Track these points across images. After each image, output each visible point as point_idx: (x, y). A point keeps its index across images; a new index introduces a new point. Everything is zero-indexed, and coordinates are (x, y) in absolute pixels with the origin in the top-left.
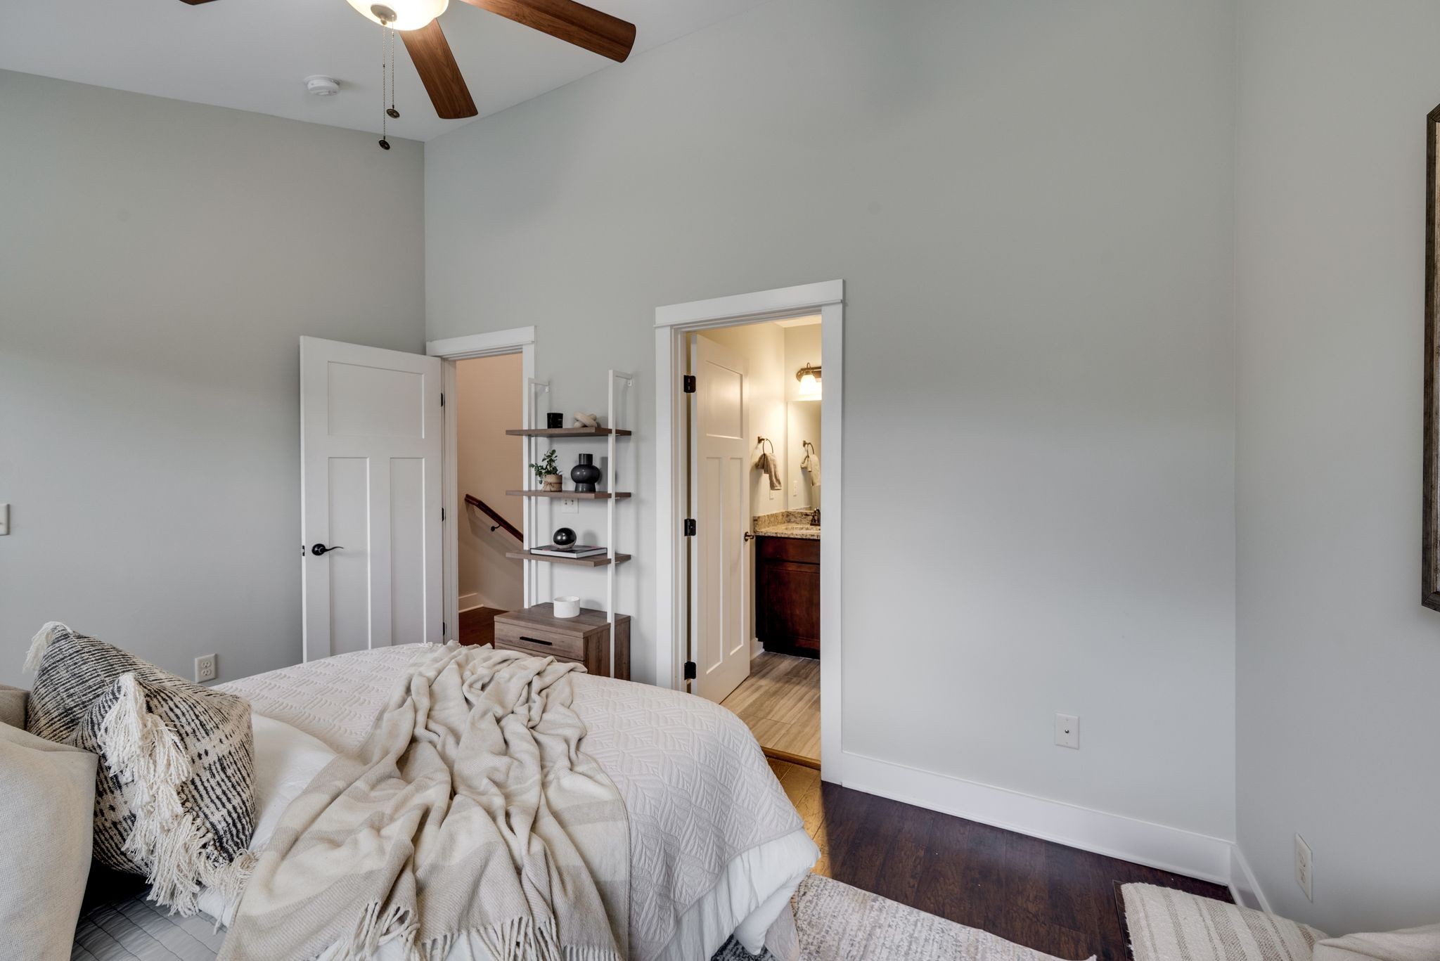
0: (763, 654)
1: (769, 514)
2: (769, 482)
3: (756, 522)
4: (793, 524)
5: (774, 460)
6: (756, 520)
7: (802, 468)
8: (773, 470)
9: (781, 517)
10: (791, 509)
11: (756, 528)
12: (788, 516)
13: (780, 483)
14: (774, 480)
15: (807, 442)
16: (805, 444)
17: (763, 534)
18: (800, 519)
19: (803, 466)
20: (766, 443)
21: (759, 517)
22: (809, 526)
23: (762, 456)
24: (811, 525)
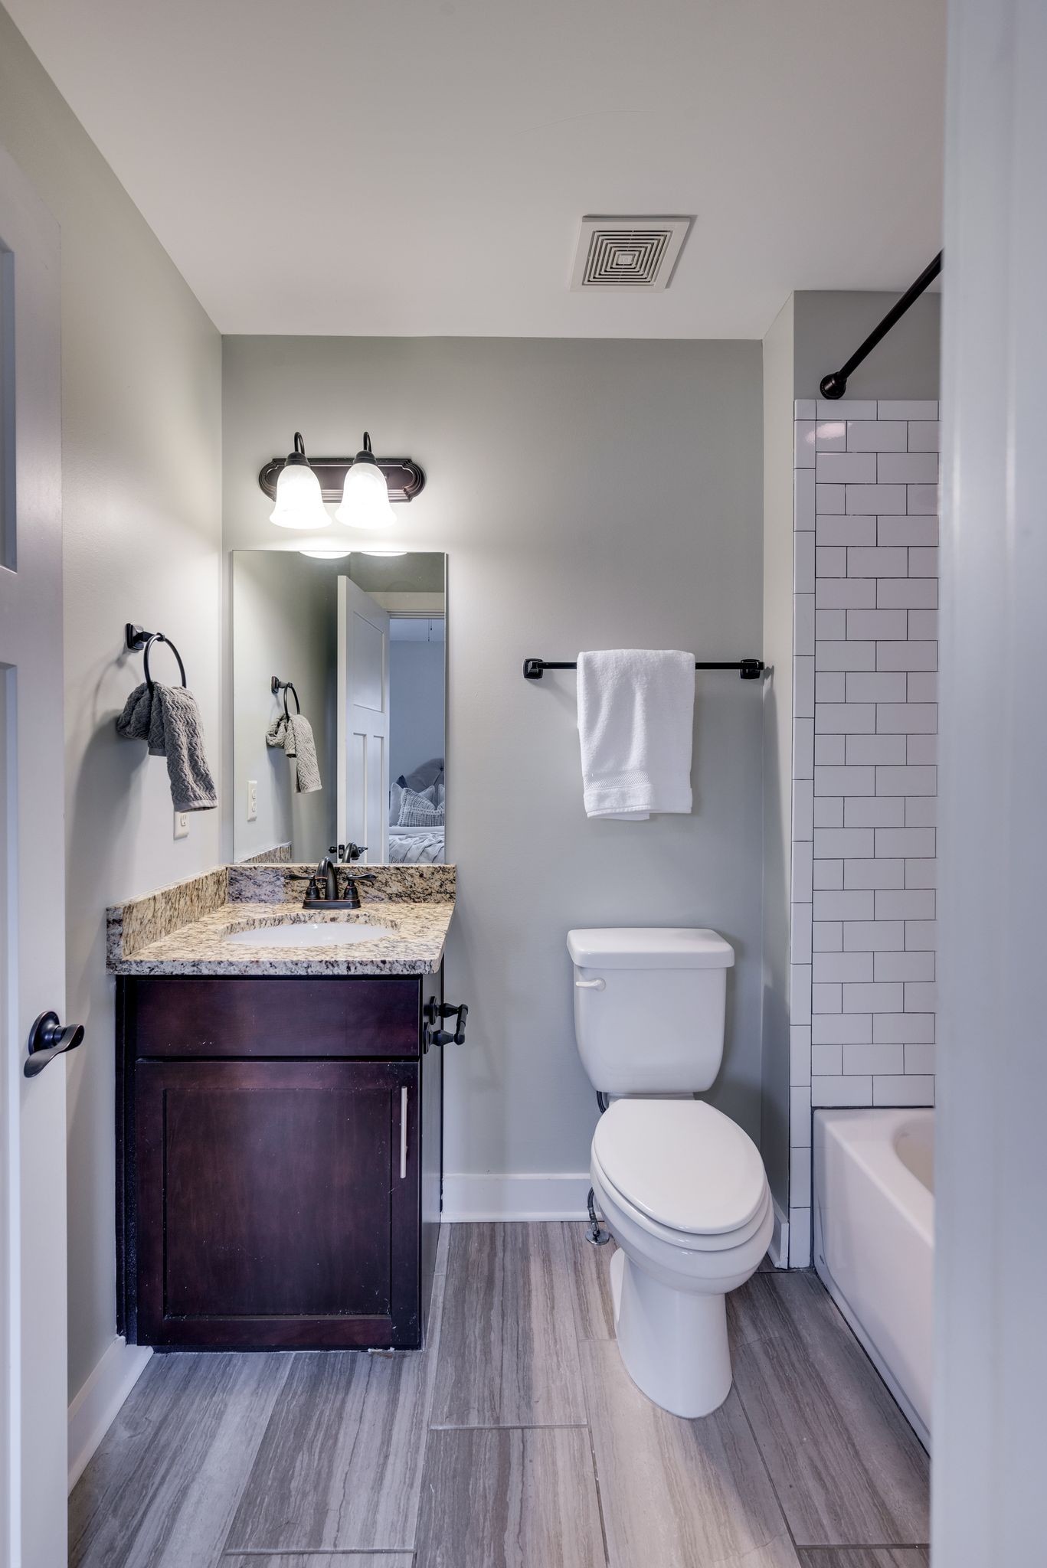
0: (151, 1380)
1: (172, 886)
2: (167, 782)
3: (117, 929)
4: (251, 905)
5: (186, 708)
6: (119, 922)
7: (269, 746)
8: (183, 740)
9: (212, 889)
10: (240, 860)
11: (117, 951)
12: (233, 881)
13: (209, 787)
14: (190, 778)
15: (283, 680)
16: (276, 686)
17: (146, 971)
18: (270, 888)
19: (273, 741)
20: (157, 648)
21: (129, 909)
22: (297, 909)
23: (140, 691)
24: (307, 905)
